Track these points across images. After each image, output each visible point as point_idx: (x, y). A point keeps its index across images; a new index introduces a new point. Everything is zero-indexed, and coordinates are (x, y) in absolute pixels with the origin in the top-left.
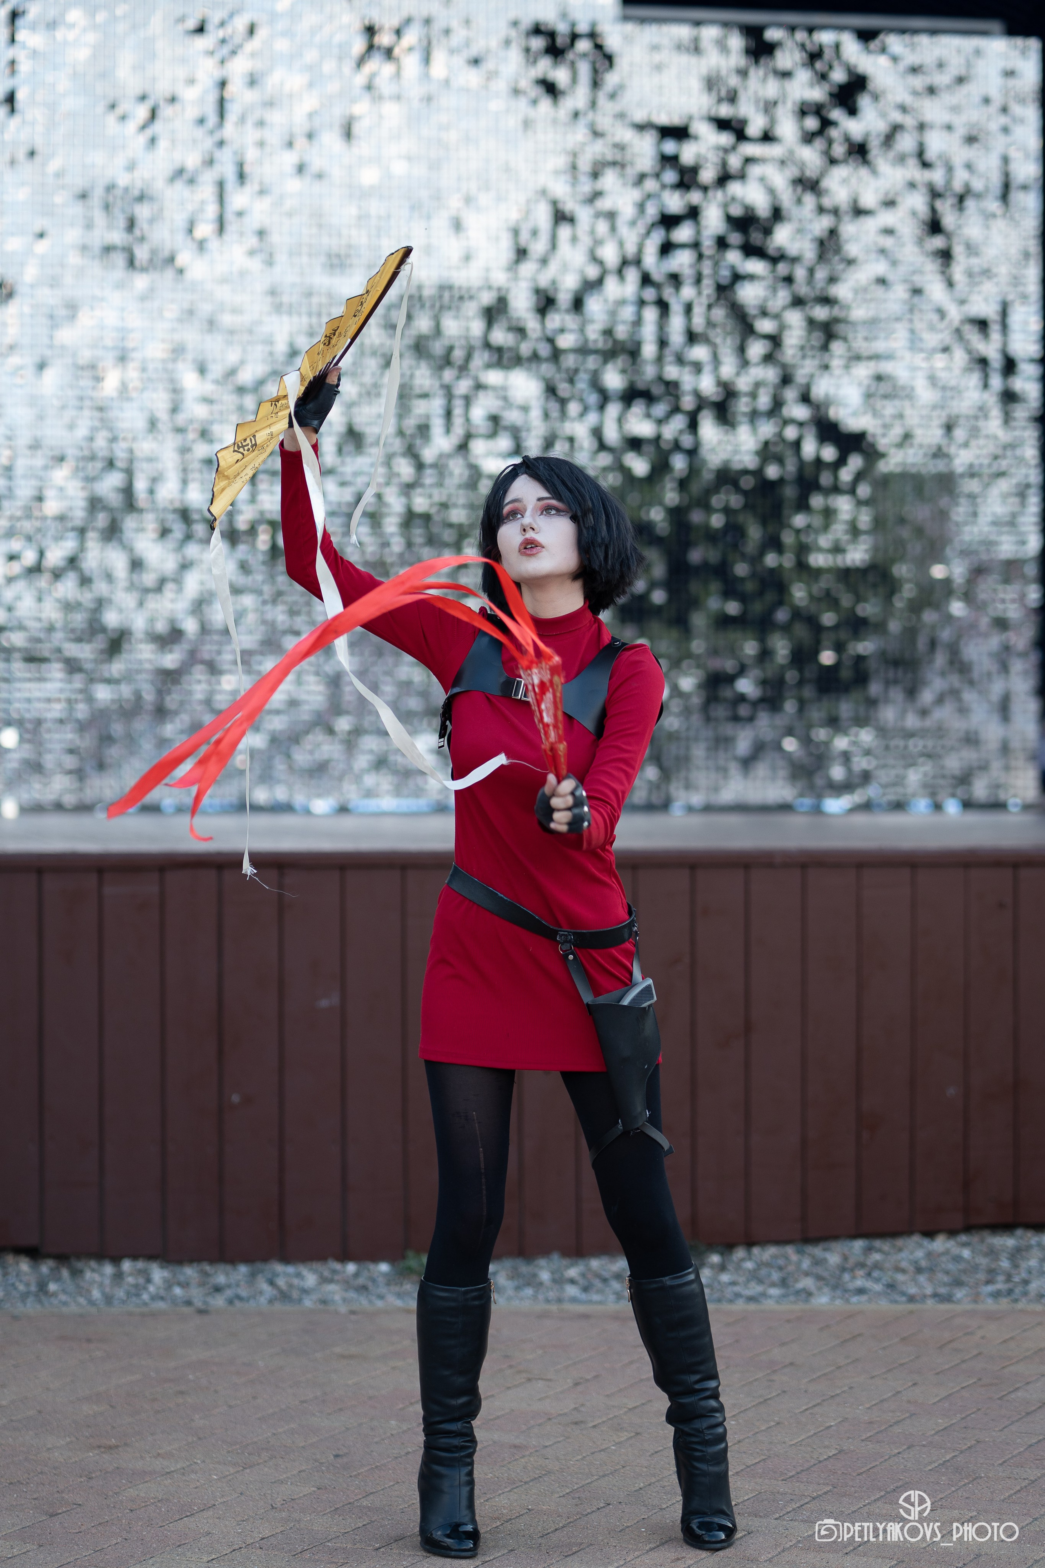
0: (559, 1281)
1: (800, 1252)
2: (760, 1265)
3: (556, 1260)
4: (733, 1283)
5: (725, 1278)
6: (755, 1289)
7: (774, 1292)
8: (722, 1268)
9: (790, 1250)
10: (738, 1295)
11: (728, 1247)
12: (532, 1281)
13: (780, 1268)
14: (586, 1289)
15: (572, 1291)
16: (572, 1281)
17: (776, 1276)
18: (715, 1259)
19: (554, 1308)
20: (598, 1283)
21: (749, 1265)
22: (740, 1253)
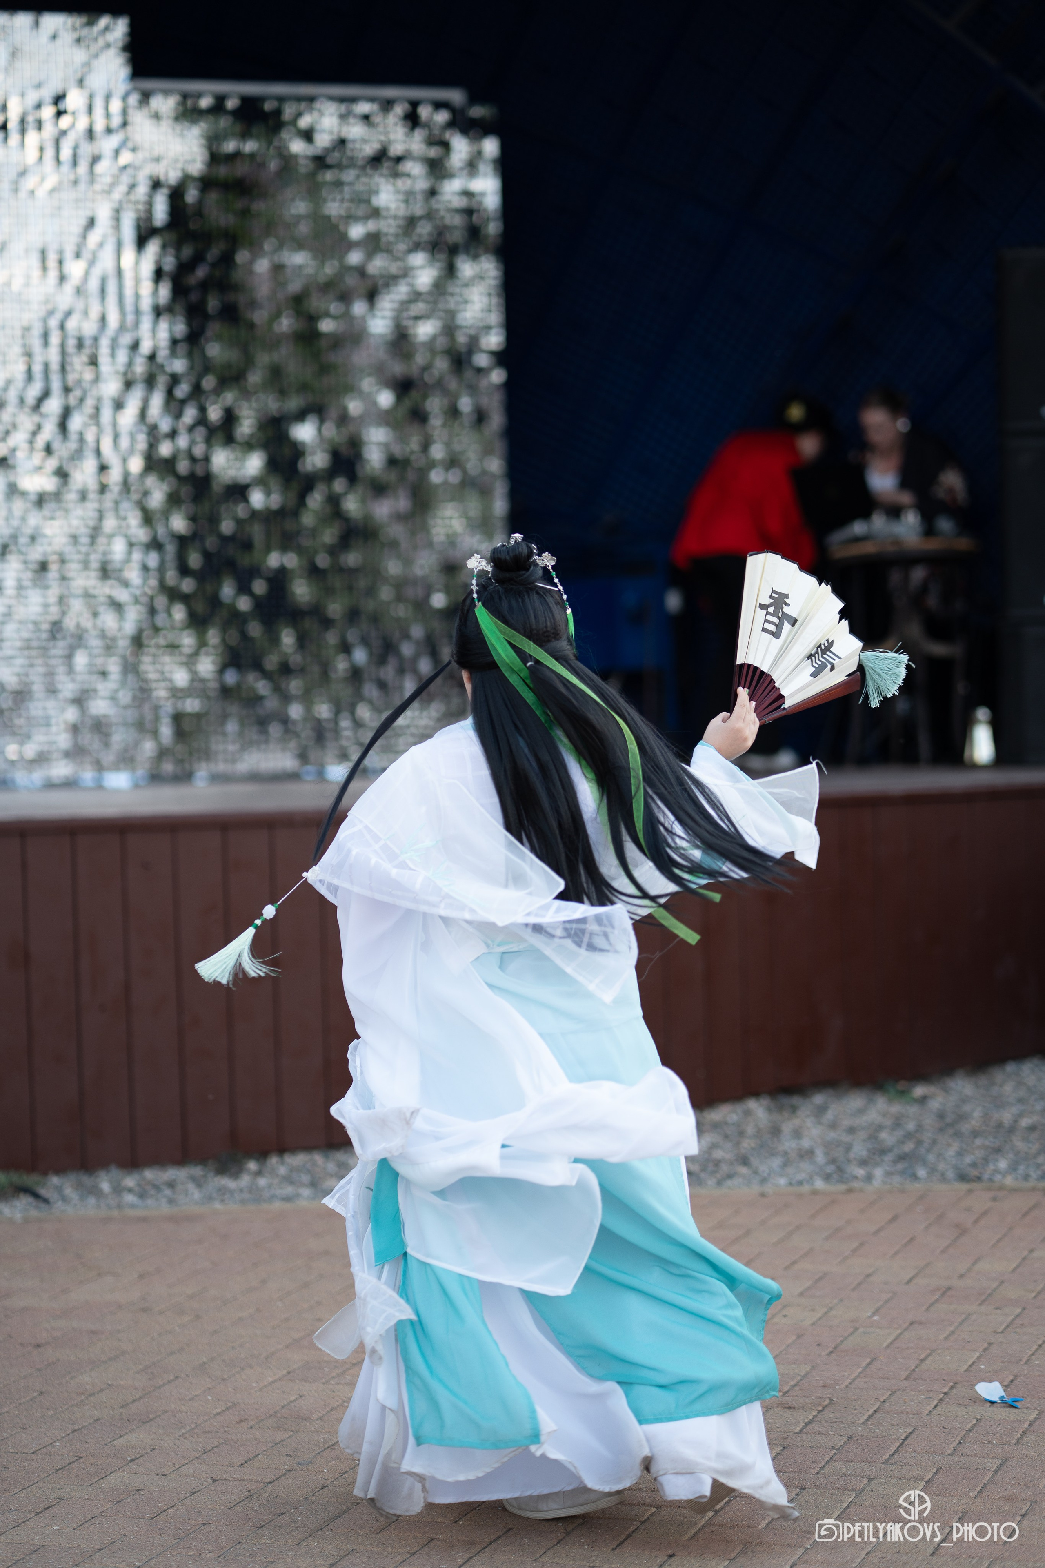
0: (118, 1190)
1: (327, 1157)
2: (292, 1169)
3: (115, 1172)
4: (270, 1186)
5: (262, 1182)
6: (289, 1190)
7: (306, 1192)
8: (259, 1173)
9: (318, 1158)
10: (273, 1197)
11: (262, 1155)
12: (96, 1192)
13: (309, 1171)
14: (142, 1195)
15: (130, 1198)
16: (130, 1190)
17: (305, 1178)
18: (252, 1165)
19: (116, 1213)
20: (153, 1192)
21: (282, 1170)
22: (274, 1160)
